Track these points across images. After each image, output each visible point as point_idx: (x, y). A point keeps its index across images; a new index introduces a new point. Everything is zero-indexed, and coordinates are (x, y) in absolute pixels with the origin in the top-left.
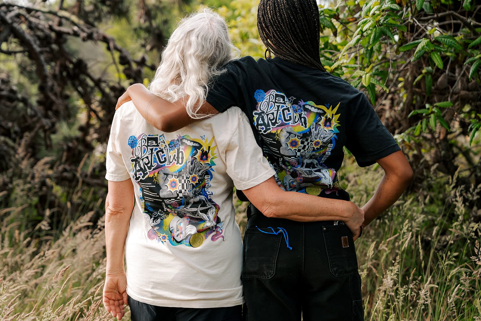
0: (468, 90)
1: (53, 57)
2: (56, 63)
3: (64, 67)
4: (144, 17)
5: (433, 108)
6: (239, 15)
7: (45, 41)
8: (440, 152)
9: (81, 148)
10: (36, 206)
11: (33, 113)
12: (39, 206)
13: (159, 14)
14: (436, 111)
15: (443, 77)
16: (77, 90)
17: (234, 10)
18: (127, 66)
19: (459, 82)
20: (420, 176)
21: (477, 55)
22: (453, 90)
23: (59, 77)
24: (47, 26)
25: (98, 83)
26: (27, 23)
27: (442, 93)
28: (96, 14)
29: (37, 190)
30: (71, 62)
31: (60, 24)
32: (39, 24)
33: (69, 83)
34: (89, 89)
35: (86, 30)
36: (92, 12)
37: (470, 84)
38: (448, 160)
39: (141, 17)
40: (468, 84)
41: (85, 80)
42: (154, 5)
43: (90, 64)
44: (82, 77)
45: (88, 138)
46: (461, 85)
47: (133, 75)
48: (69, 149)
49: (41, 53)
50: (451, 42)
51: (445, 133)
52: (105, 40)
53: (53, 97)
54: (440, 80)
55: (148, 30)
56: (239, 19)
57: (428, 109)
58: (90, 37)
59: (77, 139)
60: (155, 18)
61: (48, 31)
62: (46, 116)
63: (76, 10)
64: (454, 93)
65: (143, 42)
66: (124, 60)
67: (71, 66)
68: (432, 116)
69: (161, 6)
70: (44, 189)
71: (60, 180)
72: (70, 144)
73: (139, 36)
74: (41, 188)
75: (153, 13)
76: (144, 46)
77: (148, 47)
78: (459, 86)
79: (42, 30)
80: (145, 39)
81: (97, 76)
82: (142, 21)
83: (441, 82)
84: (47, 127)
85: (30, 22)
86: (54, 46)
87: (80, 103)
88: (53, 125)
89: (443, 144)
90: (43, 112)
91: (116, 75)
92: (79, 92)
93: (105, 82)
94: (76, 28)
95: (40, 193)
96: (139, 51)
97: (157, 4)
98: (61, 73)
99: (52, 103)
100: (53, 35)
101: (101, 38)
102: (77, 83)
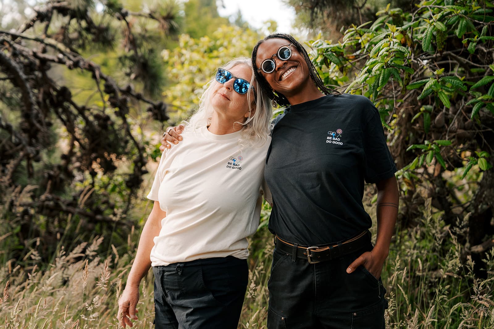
0: (465, 128)
1: (37, 84)
2: (39, 90)
3: (47, 95)
4: (129, 46)
5: (432, 145)
6: (221, 45)
7: (29, 68)
8: (435, 189)
9: (62, 176)
10: (17, 235)
11: (17, 140)
12: (20, 235)
13: (145, 44)
14: (435, 148)
15: (440, 116)
16: (60, 117)
17: (216, 39)
18: (112, 95)
19: (456, 121)
20: (415, 212)
21: (479, 97)
22: (450, 129)
23: (42, 105)
24: (31, 53)
25: (82, 111)
26: (11, 49)
27: (440, 131)
28: (81, 42)
29: (19, 219)
30: (55, 89)
31: (44, 51)
32: (23, 51)
33: (52, 110)
34: (72, 117)
35: (71, 57)
36: (76, 39)
37: (466, 123)
38: (442, 196)
39: (125, 46)
40: (464, 123)
41: (69, 107)
42: (140, 34)
43: (73, 92)
44: (66, 104)
45: (71, 167)
46: (458, 124)
47: (119, 103)
48: (50, 177)
49: (27, 80)
50: (458, 83)
51: (439, 170)
52: (91, 68)
53: (38, 125)
54: (437, 118)
55: (133, 59)
56: (221, 49)
57: (428, 145)
58: (76, 65)
59: (59, 167)
60: (140, 46)
61: (32, 58)
62: (31, 144)
63: (61, 37)
64: (451, 132)
65: (128, 71)
66: (109, 89)
67: (55, 93)
68: (430, 152)
69: (147, 35)
70: (26, 217)
71: (41, 209)
72: (52, 173)
73: (124, 65)
74: (23, 217)
75: (138, 42)
76: (128, 75)
77: (133, 76)
78: (456, 125)
79: (26, 57)
80: (130, 68)
81: (80, 104)
82: (127, 50)
83: (438, 120)
84: (32, 155)
85: (14, 49)
86: (38, 74)
87: (62, 130)
88: (38, 152)
89: (438, 181)
90: (27, 139)
91: (101, 104)
92: (62, 120)
93: (89, 110)
94: (61, 56)
95: (22, 222)
96: (124, 79)
97: (143, 33)
98: (44, 100)
99: (38, 130)
100: (37, 62)
101: (86, 66)
102: (60, 110)
